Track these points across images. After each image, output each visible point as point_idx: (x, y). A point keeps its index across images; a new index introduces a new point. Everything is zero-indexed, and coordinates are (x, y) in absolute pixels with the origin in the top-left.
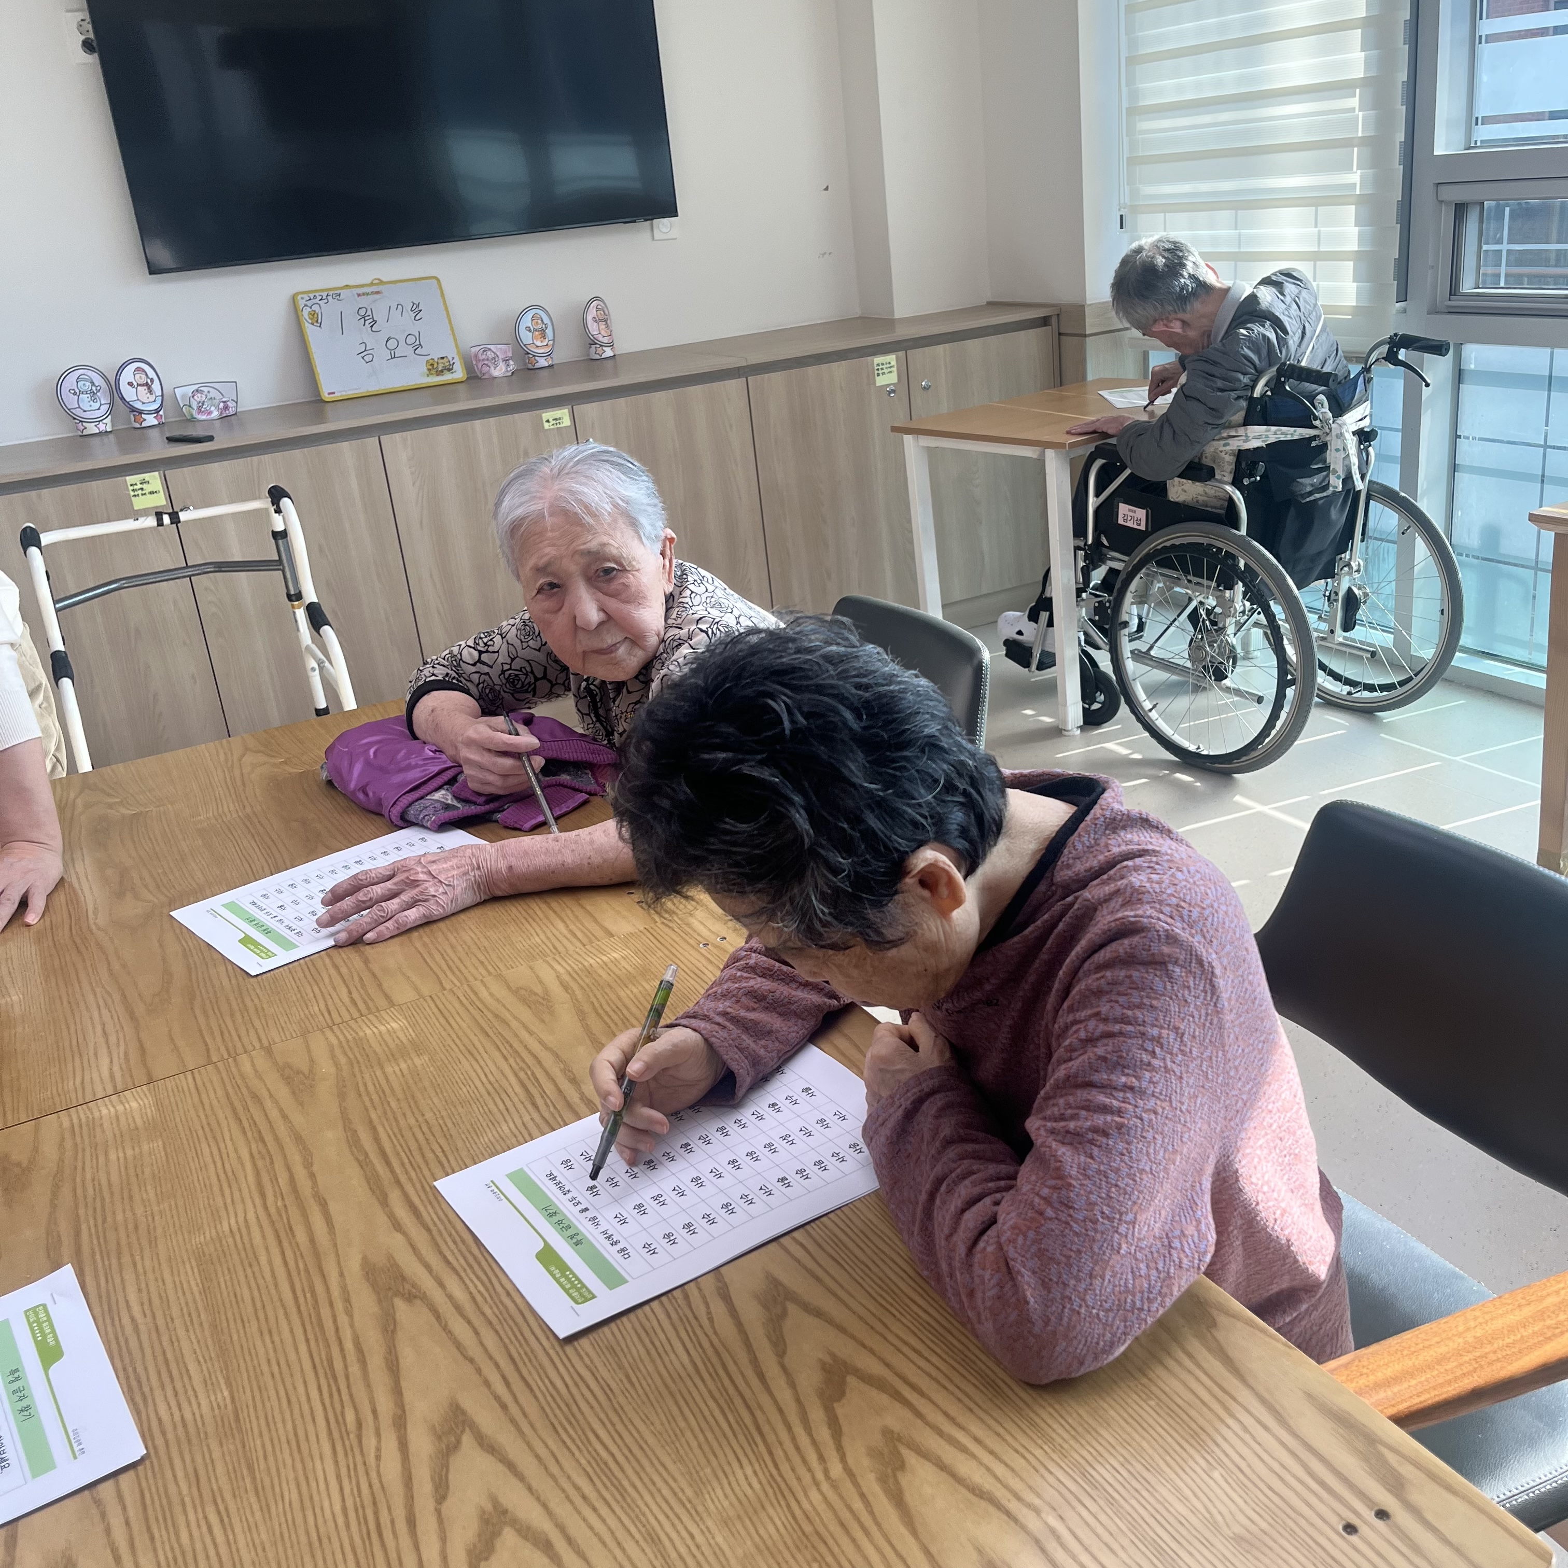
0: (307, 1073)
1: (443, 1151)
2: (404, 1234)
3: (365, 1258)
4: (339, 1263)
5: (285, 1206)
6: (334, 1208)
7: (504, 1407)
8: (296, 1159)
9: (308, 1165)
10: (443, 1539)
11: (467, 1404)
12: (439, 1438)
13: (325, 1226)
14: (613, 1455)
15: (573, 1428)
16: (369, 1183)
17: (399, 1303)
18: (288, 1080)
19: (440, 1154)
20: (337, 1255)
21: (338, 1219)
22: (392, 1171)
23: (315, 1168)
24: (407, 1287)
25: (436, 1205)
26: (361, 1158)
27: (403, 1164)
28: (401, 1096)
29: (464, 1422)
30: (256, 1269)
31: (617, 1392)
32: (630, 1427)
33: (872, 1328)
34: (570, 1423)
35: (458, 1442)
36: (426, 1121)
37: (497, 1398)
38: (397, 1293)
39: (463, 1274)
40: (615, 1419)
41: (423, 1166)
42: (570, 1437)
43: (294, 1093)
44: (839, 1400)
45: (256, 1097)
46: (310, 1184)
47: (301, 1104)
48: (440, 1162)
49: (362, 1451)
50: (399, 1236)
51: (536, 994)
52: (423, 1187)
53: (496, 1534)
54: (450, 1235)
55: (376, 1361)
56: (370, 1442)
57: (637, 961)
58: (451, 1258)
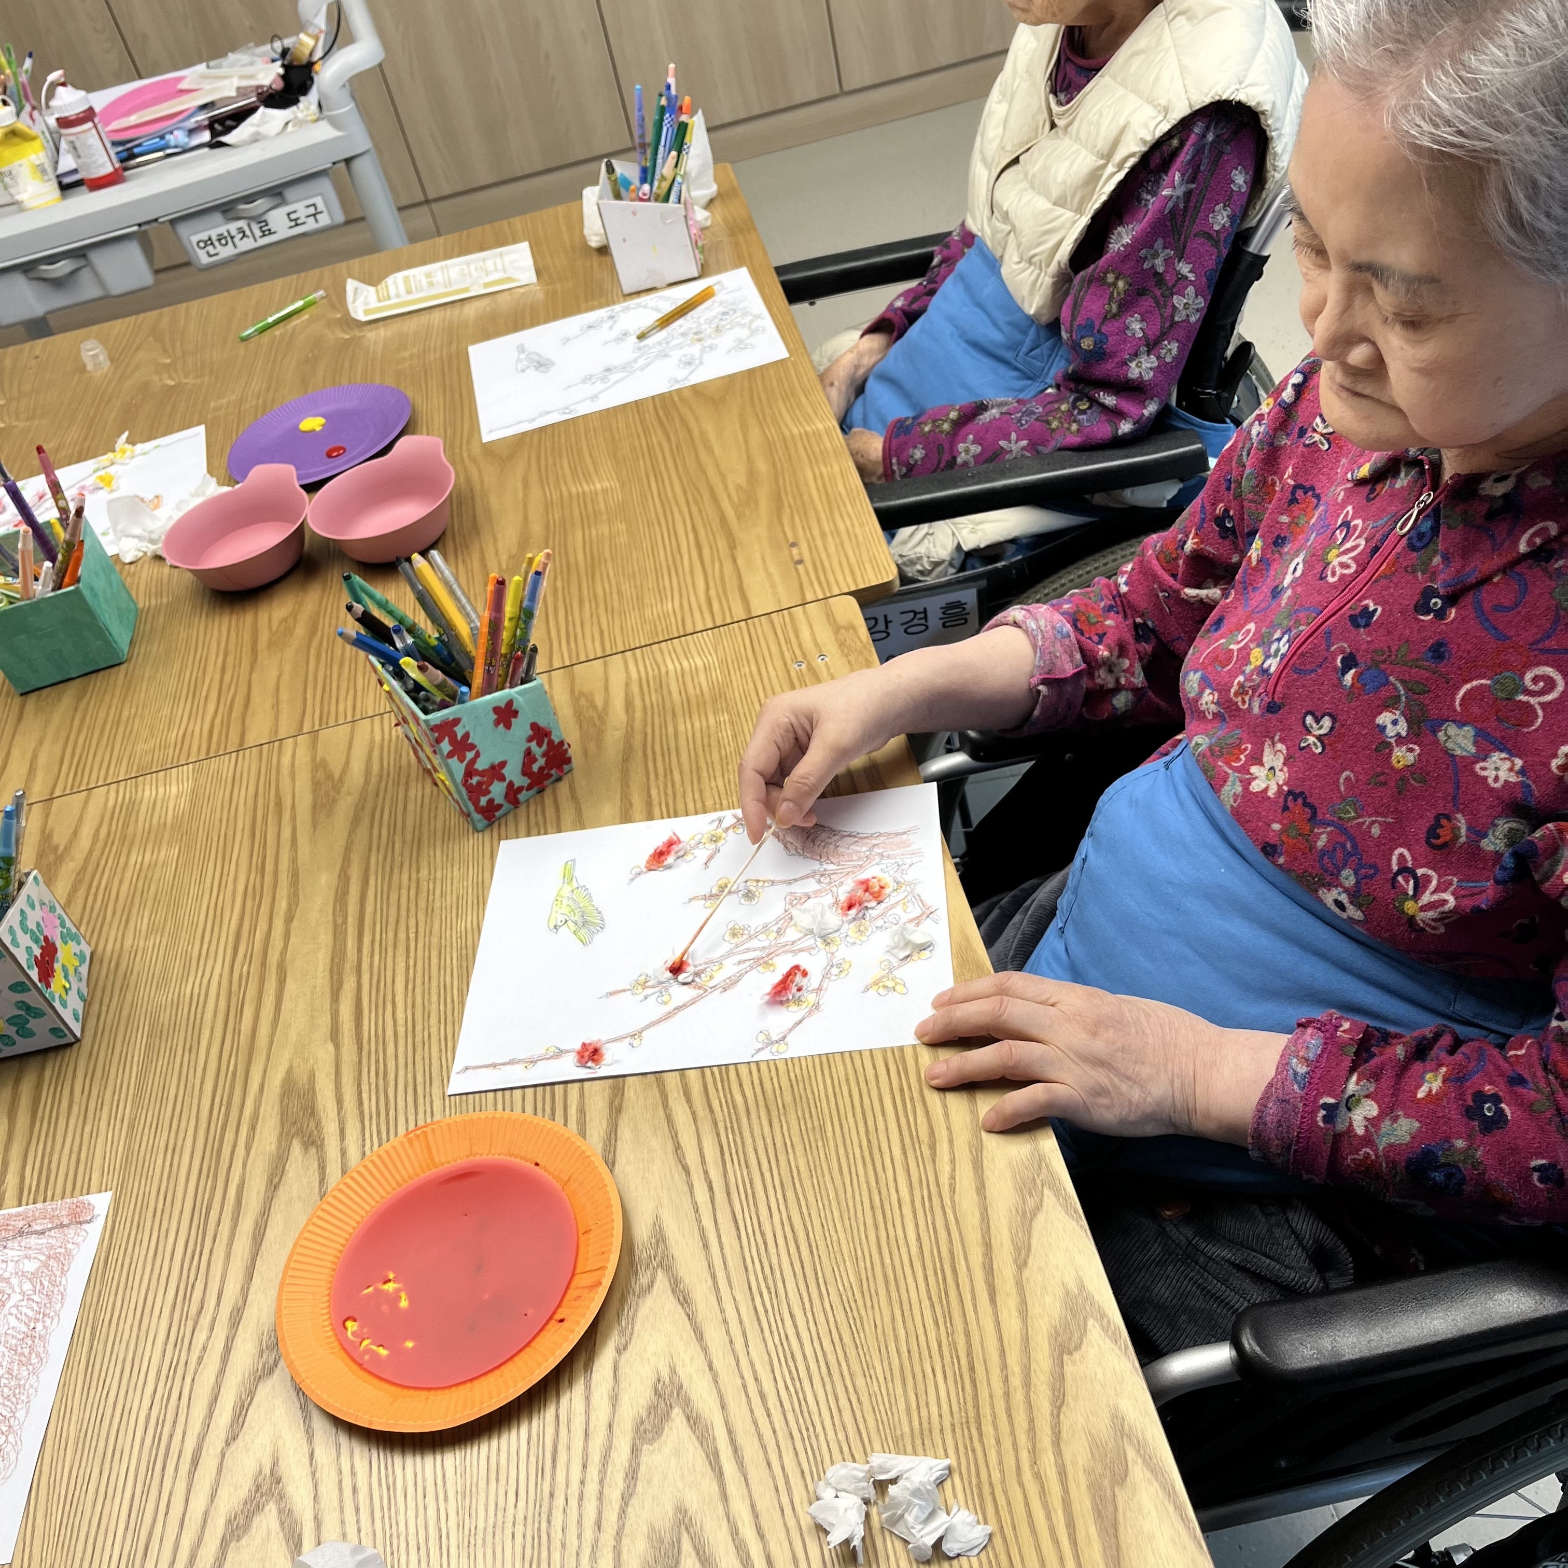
0: (337, 776)
1: (417, 932)
2: (337, 1047)
3: (290, 1071)
4: (265, 1071)
5: (249, 973)
6: (291, 986)
8: (282, 905)
9: (289, 918)
12: (261, 1353)
13: (272, 1009)
16: (333, 959)
17: (296, 1147)
18: (316, 785)
19: (412, 936)
20: (268, 1059)
21: (286, 1005)
22: (360, 950)
23: (295, 923)
24: (312, 1125)
25: (381, 1012)
26: (340, 921)
27: (373, 941)
28: (409, 836)
30: (193, 1056)
33: (731, 1342)
36: (418, 880)
38: (300, 1132)
39: (367, 1123)
41: (390, 950)
43: (314, 807)
44: (651, 1442)
45: (279, 804)
46: (282, 945)
47: (314, 825)
48: (408, 948)
50: (331, 1047)
51: (594, 707)
52: (378, 981)
53: (259, 1508)
54: (377, 1061)
55: (247, 1225)
57: (717, 675)
58: (365, 1096)
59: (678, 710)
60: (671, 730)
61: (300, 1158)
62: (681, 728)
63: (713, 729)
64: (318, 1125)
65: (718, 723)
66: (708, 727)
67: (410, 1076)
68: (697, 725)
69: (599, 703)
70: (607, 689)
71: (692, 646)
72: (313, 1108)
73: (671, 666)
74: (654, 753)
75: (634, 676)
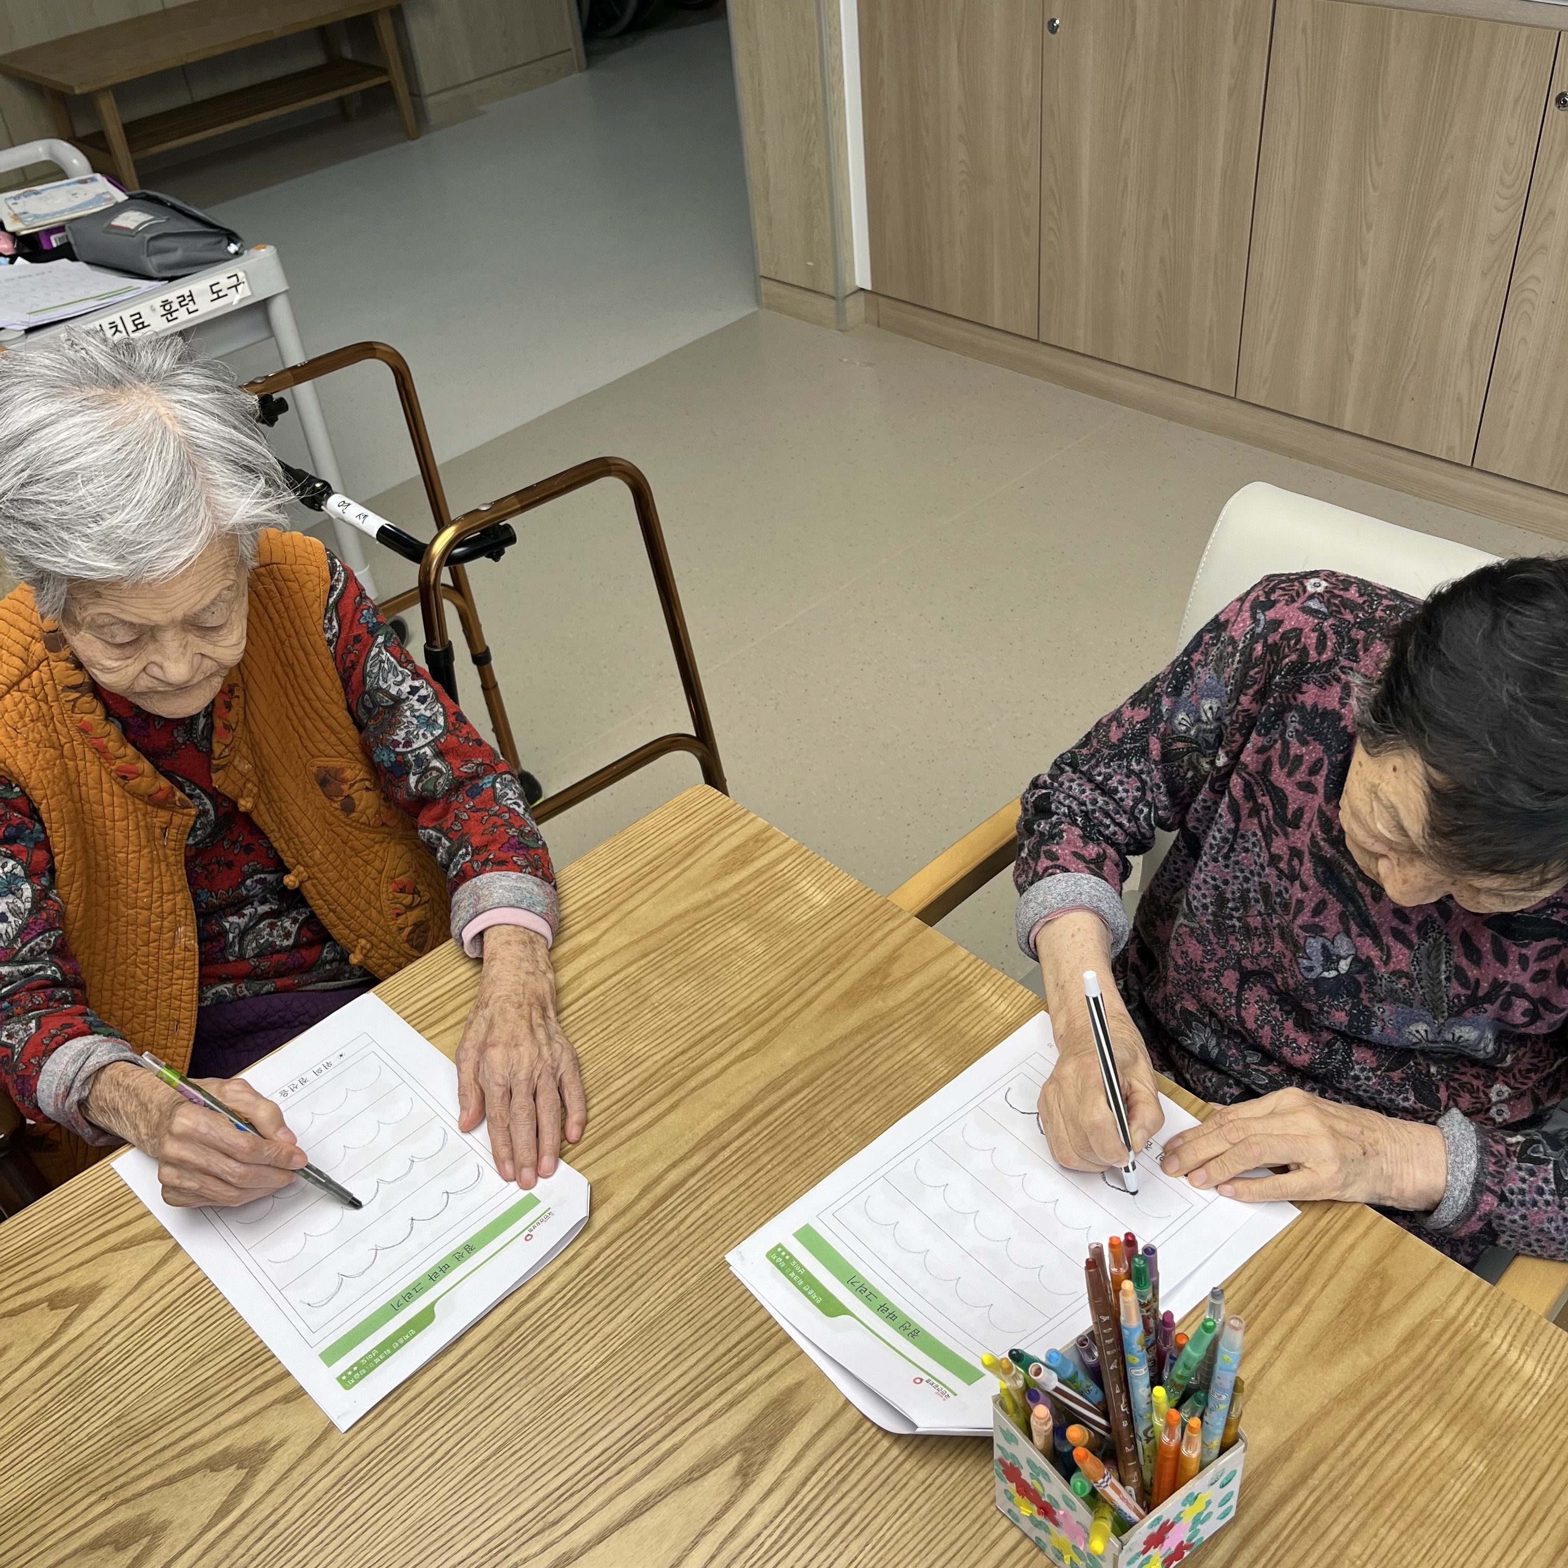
59: (1449, 1400)
60: (1415, 1416)
61: (725, 1477)
62: (1427, 1427)
63: (1454, 1465)
64: (763, 1463)
65: (1467, 1465)
66: (1452, 1458)
67: (855, 1506)
68: (1445, 1442)
69: (1386, 1305)
70: (1410, 1296)
71: (1544, 1339)
72: (776, 1442)
73: (1497, 1341)
74: (1371, 1424)
75: (1451, 1311)
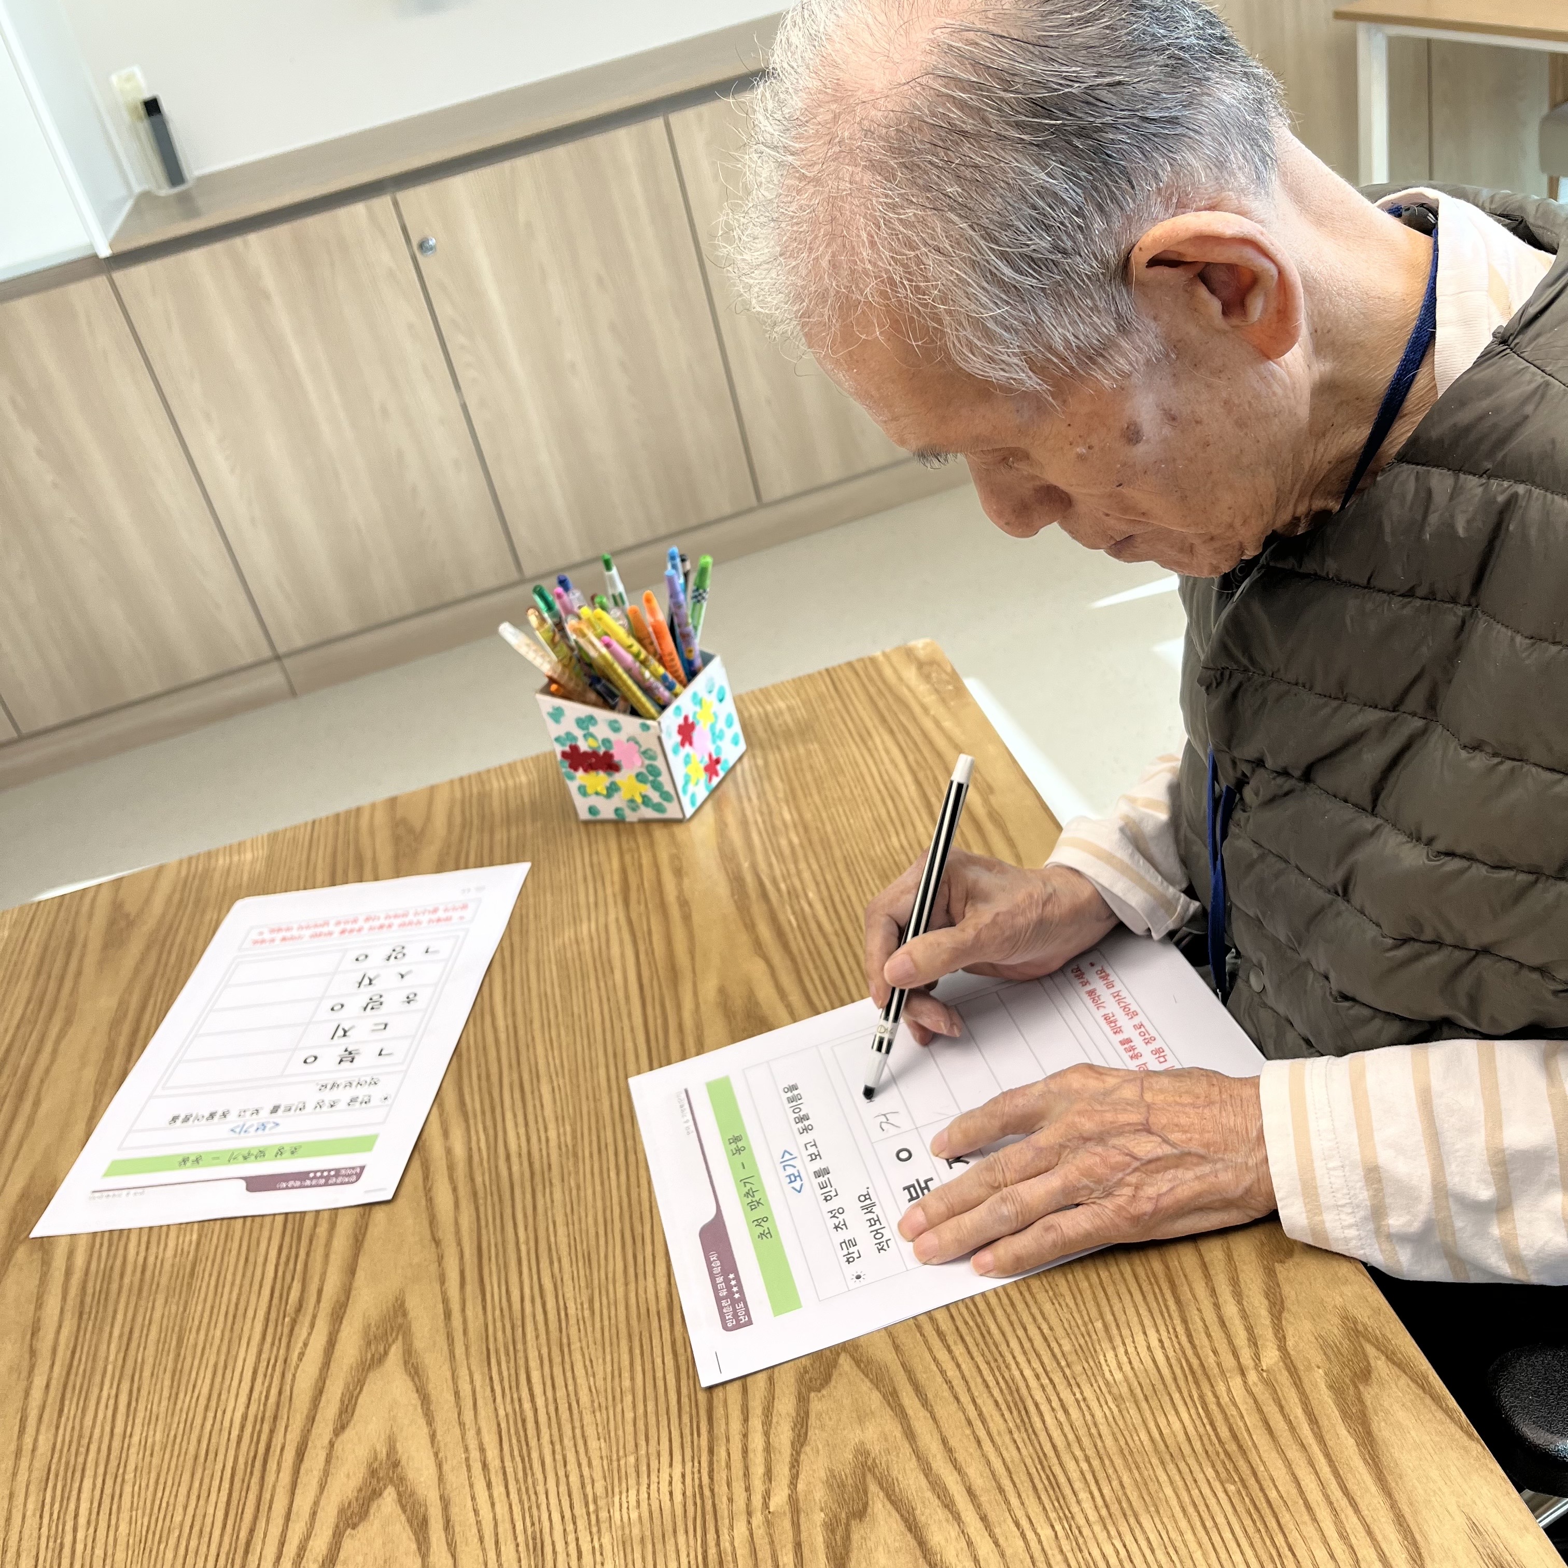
7: (448, 1315)
10: (322, 1487)
11: (413, 1304)
12: (369, 1344)
14: (536, 1411)
15: (508, 1362)
29: (401, 1326)
31: (573, 1321)
32: (569, 1374)
34: (507, 1354)
35: (386, 1353)
37: (445, 1301)
40: (557, 1359)
42: (500, 1373)
44: (819, 1389)
49: (289, 1341)
53: (376, 1494)
56: (302, 1332)
